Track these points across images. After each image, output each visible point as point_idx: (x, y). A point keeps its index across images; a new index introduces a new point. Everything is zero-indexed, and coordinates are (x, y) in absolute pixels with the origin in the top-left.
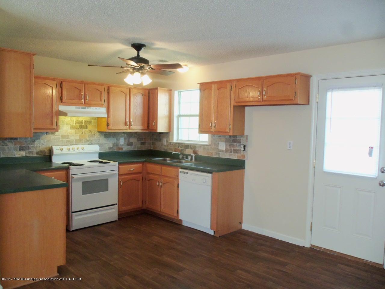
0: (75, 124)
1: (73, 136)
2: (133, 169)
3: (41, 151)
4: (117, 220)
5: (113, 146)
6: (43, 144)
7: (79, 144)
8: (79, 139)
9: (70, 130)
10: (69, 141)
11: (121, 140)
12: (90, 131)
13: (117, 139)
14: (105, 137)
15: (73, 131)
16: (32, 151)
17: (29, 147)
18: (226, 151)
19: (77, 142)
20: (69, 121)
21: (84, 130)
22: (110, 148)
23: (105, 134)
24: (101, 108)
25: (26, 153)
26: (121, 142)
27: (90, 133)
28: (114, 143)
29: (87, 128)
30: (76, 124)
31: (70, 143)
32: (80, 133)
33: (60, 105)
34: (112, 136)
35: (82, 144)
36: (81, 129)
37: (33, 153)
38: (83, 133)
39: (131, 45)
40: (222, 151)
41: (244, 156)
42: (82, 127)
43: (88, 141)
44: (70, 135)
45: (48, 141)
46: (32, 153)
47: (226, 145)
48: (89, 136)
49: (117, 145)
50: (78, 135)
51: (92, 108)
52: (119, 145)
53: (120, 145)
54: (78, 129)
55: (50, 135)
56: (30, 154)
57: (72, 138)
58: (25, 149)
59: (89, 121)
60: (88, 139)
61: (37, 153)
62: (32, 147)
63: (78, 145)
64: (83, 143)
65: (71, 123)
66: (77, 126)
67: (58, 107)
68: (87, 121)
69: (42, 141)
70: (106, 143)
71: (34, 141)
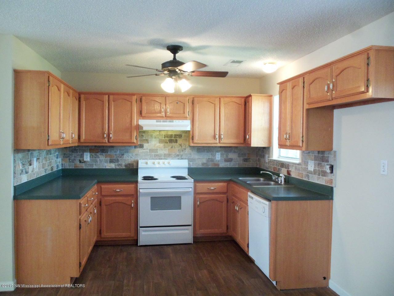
0: (163, 138)
1: (162, 150)
2: (213, 188)
3: (129, 164)
4: (192, 243)
5: (207, 162)
6: (132, 158)
7: (168, 158)
8: (168, 153)
9: (158, 144)
10: (157, 155)
11: (217, 156)
12: (181, 145)
13: (212, 154)
14: (197, 152)
15: (162, 145)
16: (121, 164)
17: (118, 159)
18: (315, 172)
19: (167, 156)
20: (158, 135)
21: (173, 144)
22: (203, 164)
23: (197, 149)
24: (185, 121)
25: (115, 165)
26: (217, 157)
27: (180, 148)
28: (209, 158)
29: (176, 141)
30: (164, 137)
31: (159, 157)
32: (170, 148)
33: (141, 119)
34: (206, 151)
35: (171, 158)
36: (170, 143)
37: (122, 165)
38: (172, 147)
39: (166, 49)
40: (310, 172)
41: (331, 182)
42: (171, 141)
43: (178, 155)
44: (158, 149)
45: (136, 155)
46: (121, 166)
47: (315, 165)
48: (179, 150)
49: (212, 160)
50: (167, 149)
51: (174, 121)
52: (215, 160)
53: (216, 160)
54: (167, 143)
55: (139, 149)
56: (119, 166)
57: (160, 152)
58: (114, 161)
59: (179, 135)
60: (178, 153)
61: (125, 166)
62: (121, 160)
63: (167, 159)
64: (172, 157)
65: (159, 137)
66: (166, 139)
67: (137, 121)
68: (177, 135)
69: (130, 154)
70: (199, 159)
71: (123, 155)
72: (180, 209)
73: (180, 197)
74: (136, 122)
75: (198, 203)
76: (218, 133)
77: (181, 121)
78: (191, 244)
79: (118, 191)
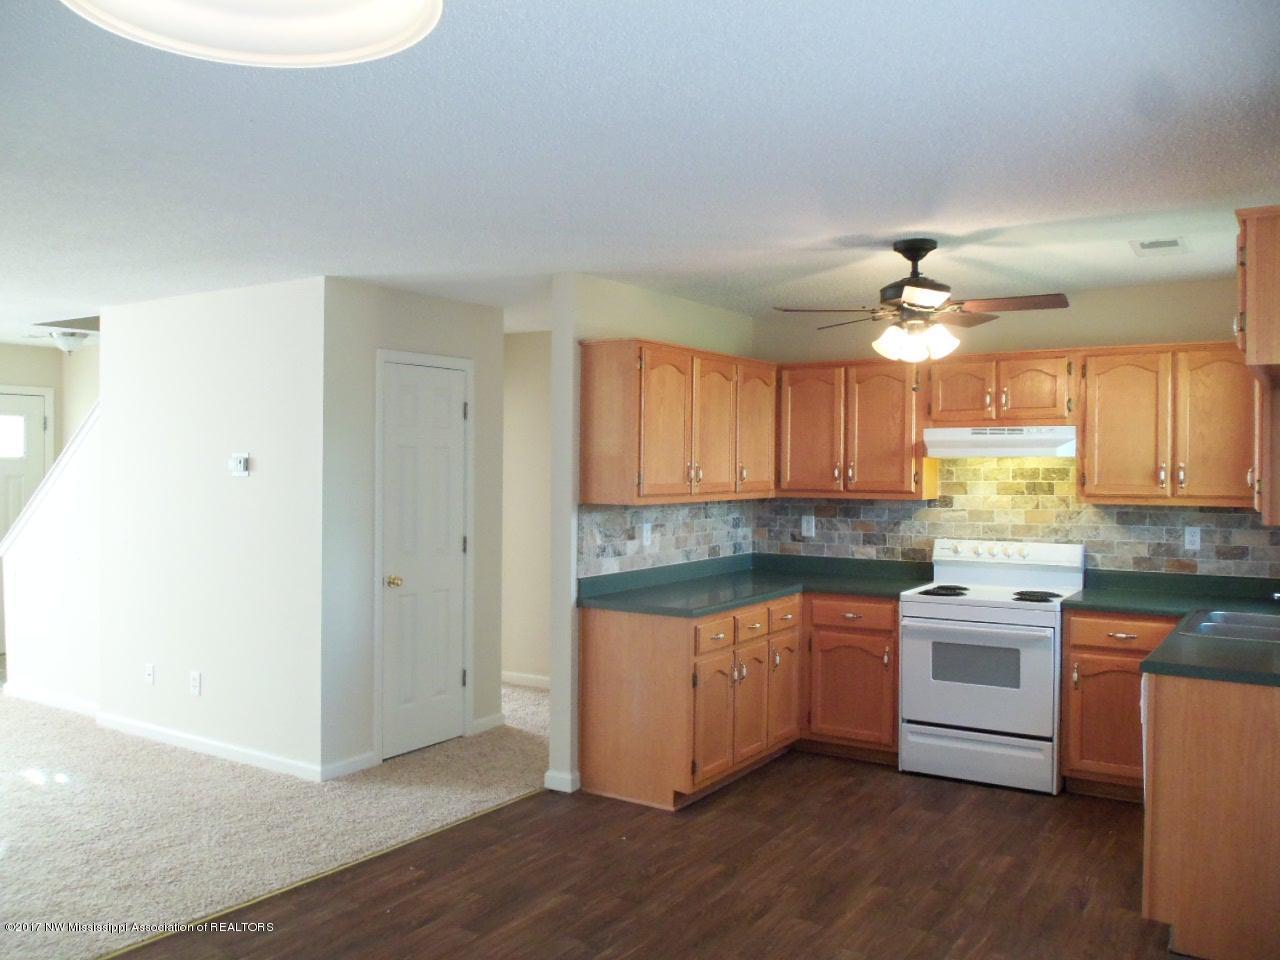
0: (1011, 480)
1: (1006, 513)
2: (1124, 636)
3: (914, 550)
4: (1055, 793)
5: (1152, 555)
6: (920, 533)
7: (1024, 538)
8: (1023, 523)
9: (995, 497)
10: (992, 529)
11: (1187, 537)
12: (1064, 501)
13: (1169, 532)
14: (1118, 523)
15: (1006, 499)
16: (893, 549)
17: (884, 535)
19: (1019, 533)
20: (995, 469)
21: (1042, 498)
22: (1138, 561)
23: (1118, 513)
25: (878, 552)
26: (1186, 541)
27: (1063, 508)
28: (1159, 544)
29: (1050, 489)
30: (1014, 477)
31: (997, 534)
32: (1030, 507)
33: (928, 427)
34: (1148, 520)
35: (1035, 538)
36: (1030, 494)
37: (896, 551)
38: (1037, 507)
39: (892, 248)
42: (1033, 489)
43: (1056, 531)
44: (995, 510)
45: (933, 525)
46: (893, 554)
48: (1058, 516)
49: (1171, 551)
50: (1022, 511)
51: (1024, 428)
52: (1181, 552)
53: (1185, 552)
54: (1023, 493)
55: (939, 509)
56: (888, 555)
57: (999, 520)
58: (875, 541)
59: (1059, 470)
60: (1055, 525)
61: (904, 554)
62: (892, 537)
63: (1021, 541)
64: (1037, 535)
65: (998, 477)
66: (1018, 484)
67: (920, 433)
68: (1054, 471)
69: (917, 523)
70: (1126, 544)
71: (897, 524)
72: (1018, 686)
73: (1017, 652)
74: (917, 434)
75: (1075, 676)
76: (1166, 464)
77: (1045, 429)
78: (1049, 795)
79: (849, 619)
